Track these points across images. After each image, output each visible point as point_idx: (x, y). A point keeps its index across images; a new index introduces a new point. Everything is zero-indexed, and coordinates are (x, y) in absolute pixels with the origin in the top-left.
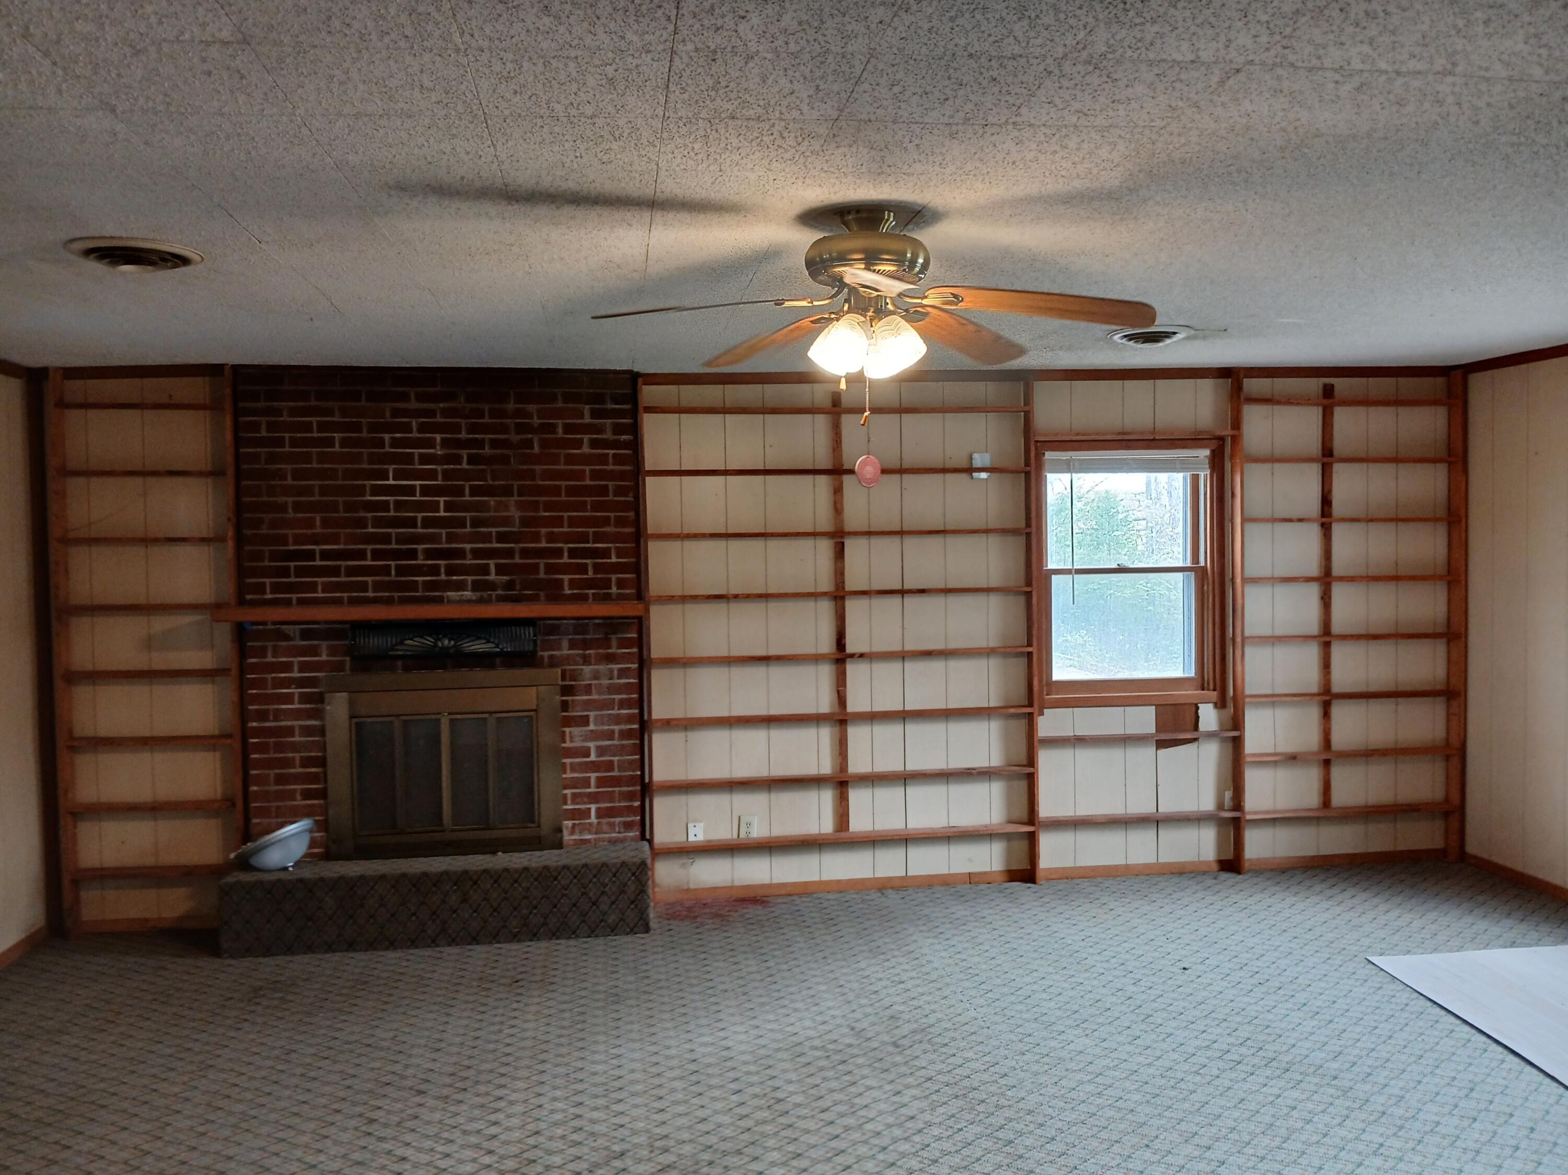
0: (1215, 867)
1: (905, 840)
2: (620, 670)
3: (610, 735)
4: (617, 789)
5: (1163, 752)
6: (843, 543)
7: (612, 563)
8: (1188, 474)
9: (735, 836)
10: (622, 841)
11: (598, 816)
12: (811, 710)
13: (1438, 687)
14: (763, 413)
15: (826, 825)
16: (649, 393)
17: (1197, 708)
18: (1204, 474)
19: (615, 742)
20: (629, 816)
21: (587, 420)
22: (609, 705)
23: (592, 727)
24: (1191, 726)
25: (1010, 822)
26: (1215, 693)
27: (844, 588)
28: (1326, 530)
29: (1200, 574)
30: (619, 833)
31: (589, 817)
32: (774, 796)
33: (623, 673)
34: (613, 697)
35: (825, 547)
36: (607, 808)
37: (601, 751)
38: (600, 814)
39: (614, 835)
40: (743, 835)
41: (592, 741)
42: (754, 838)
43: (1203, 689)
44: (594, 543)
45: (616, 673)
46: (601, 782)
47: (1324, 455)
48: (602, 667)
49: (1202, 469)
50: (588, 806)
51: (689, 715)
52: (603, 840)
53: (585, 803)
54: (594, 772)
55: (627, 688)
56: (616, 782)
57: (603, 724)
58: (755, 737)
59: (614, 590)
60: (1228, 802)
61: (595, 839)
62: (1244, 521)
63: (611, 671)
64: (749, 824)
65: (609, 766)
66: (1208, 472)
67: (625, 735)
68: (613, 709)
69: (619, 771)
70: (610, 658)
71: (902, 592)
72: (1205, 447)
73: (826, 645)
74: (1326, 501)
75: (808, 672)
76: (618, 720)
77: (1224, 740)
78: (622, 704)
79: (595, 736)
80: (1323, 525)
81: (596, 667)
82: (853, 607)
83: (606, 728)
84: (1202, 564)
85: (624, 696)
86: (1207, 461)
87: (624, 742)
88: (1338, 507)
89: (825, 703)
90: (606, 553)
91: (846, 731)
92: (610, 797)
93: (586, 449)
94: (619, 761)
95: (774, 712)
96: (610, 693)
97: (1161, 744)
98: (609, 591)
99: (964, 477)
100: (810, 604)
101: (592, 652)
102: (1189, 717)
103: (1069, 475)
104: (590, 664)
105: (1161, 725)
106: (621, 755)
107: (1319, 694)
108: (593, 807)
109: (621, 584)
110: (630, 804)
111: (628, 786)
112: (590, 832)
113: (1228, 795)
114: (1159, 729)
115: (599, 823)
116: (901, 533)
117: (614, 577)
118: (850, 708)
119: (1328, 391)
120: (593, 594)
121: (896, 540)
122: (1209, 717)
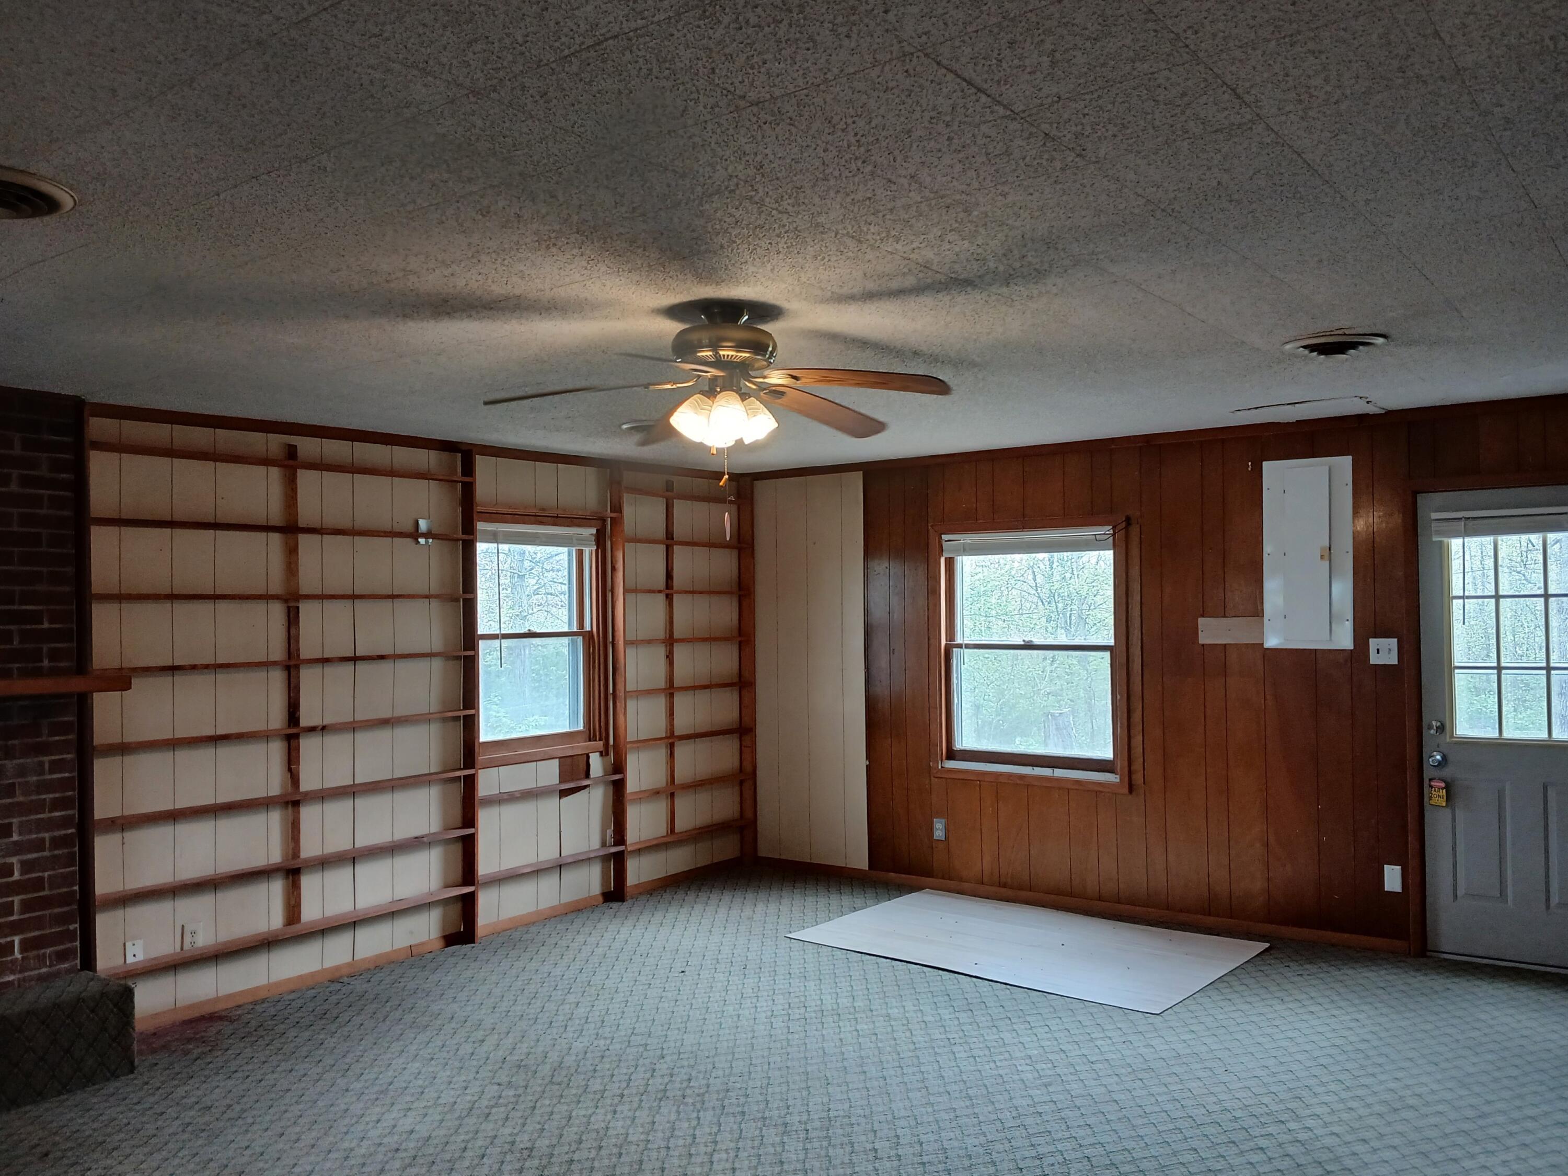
0: (601, 899)
1: (351, 924)
2: (52, 763)
3: (39, 845)
4: (47, 912)
5: (565, 800)
6: (298, 608)
7: (43, 629)
8: (574, 549)
9: (178, 949)
10: (56, 975)
11: (23, 949)
12: (260, 793)
13: (735, 727)
14: (215, 460)
15: (276, 920)
16: (98, 427)
17: (588, 757)
18: (589, 551)
19: (46, 854)
20: (63, 943)
21: (17, 451)
22: (39, 807)
23: (15, 837)
24: (583, 775)
25: (447, 886)
26: (601, 743)
27: (298, 656)
28: (669, 598)
29: (588, 638)
30: (50, 966)
31: (13, 952)
32: (220, 895)
33: (56, 766)
34: (44, 797)
35: (277, 611)
36: (35, 938)
37: (27, 867)
38: (26, 946)
39: (44, 970)
40: (187, 946)
41: (14, 855)
42: (201, 948)
43: (590, 740)
44: (21, 604)
45: (47, 766)
46: (27, 906)
47: (667, 538)
48: (29, 761)
49: (586, 545)
50: (9, 939)
51: (127, 813)
52: (31, 979)
53: (6, 936)
54: (18, 894)
55: (63, 784)
56: (46, 902)
57: (30, 832)
58: (202, 829)
59: (46, 663)
60: (610, 839)
61: (19, 980)
62: (626, 591)
63: (41, 764)
64: (193, 933)
65: (38, 884)
66: (594, 548)
67: (57, 843)
68: (44, 812)
69: (50, 889)
70: (43, 749)
71: (355, 659)
72: (591, 526)
73: (277, 719)
74: (669, 576)
75: (256, 750)
76: (50, 825)
77: (606, 783)
78: (56, 805)
79: (18, 848)
80: (667, 596)
81: (22, 761)
82: (308, 677)
83: (34, 836)
84: (588, 628)
85: (57, 795)
86: (593, 538)
87: (56, 852)
88: (677, 582)
89: (274, 785)
90: (36, 618)
91: (299, 813)
92: (38, 923)
93: (14, 487)
94: (49, 876)
95: (223, 799)
96: (39, 793)
97: (564, 793)
98: (40, 664)
99: (409, 541)
100: (261, 675)
101: (16, 742)
102: (583, 765)
103: (495, 545)
104: (15, 758)
105: (563, 778)
106: (54, 869)
107: (666, 738)
108: (17, 940)
109: (54, 655)
110: (65, 928)
111: (60, 906)
112: (13, 972)
113: (610, 832)
114: (562, 781)
115: (23, 958)
116: (354, 597)
117: (45, 648)
118: (305, 786)
119: (669, 486)
120: (18, 668)
121: (348, 604)
122: (597, 764)
